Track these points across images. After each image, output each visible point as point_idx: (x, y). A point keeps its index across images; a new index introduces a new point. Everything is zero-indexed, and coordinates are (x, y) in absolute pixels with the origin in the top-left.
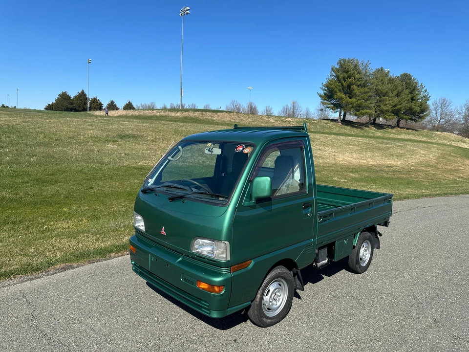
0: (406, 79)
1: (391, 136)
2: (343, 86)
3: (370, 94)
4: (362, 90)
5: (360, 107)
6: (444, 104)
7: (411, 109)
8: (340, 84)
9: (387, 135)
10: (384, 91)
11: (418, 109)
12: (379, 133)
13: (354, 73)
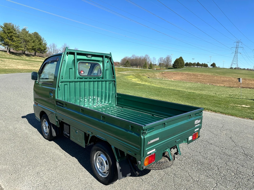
0: (36, 34)
1: (33, 60)
2: (7, 36)
3: (21, 41)
4: (18, 39)
5: (17, 46)
6: (54, 46)
7: (40, 48)
8: (6, 35)
9: (31, 59)
10: (28, 40)
11: (43, 49)
12: (27, 58)
13: (13, 31)
